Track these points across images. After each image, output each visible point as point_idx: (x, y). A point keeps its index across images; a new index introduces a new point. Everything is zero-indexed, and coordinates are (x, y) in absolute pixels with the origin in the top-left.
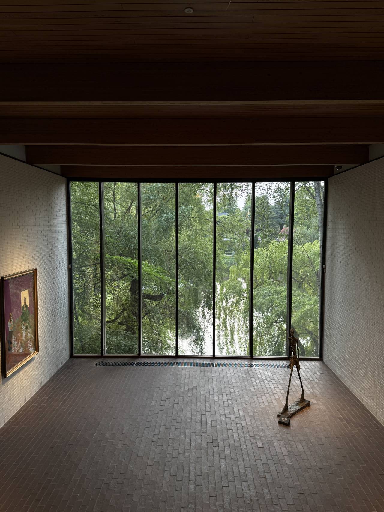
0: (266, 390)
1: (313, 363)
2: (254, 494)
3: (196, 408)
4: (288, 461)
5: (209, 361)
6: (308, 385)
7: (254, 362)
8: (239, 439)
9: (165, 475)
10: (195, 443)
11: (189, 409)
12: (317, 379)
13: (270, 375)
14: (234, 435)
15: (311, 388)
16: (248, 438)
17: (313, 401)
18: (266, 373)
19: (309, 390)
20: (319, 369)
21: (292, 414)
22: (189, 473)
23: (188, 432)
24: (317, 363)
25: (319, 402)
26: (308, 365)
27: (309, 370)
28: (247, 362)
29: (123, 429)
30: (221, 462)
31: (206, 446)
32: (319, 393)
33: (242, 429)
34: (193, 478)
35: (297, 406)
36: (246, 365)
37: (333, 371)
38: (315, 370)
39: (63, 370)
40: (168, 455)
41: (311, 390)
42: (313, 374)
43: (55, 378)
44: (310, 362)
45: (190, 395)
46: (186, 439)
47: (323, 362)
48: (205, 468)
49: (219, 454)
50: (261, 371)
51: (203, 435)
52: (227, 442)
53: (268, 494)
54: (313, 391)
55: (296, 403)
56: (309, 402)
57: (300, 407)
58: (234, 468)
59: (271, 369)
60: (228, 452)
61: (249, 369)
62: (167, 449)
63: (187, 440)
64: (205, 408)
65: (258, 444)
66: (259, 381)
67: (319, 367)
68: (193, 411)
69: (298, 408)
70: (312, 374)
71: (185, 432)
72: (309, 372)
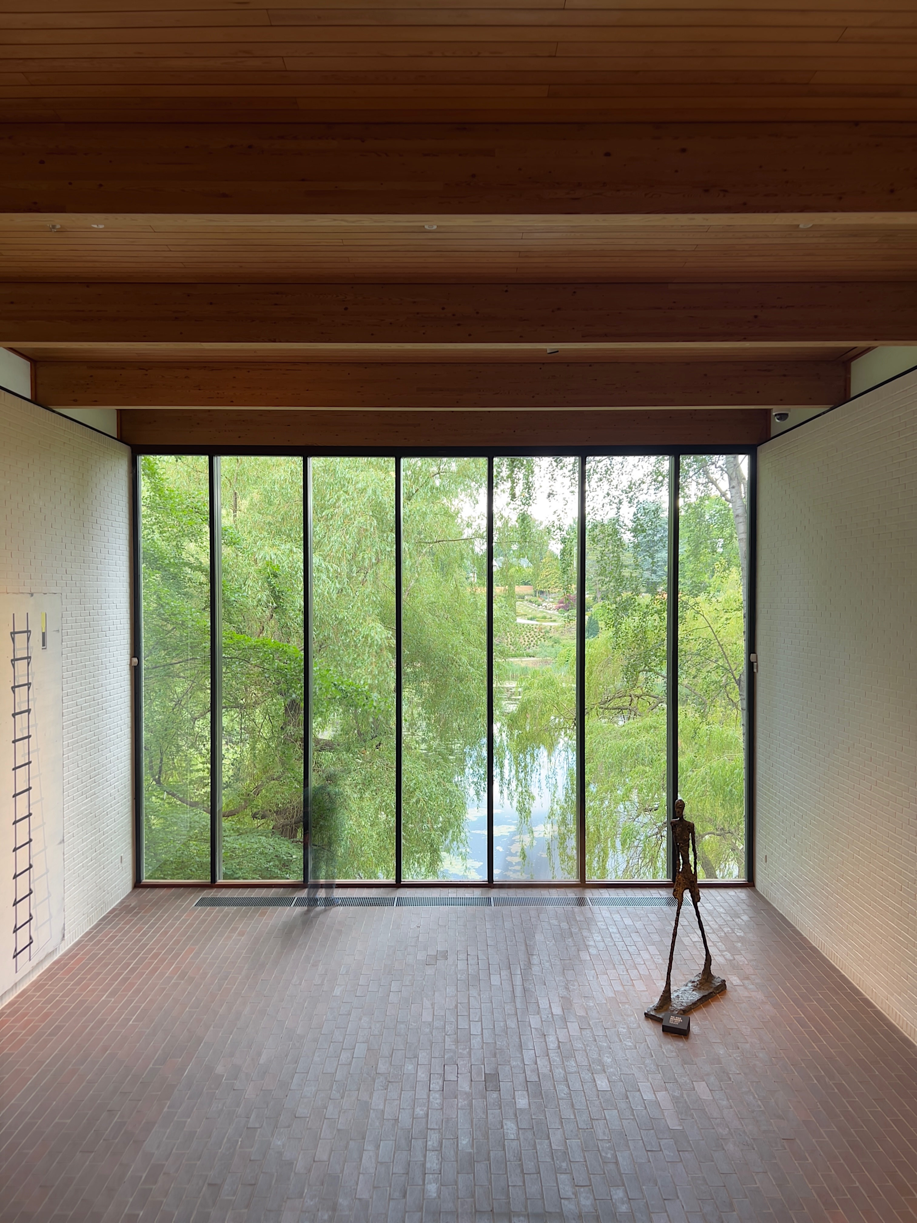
0: (616, 958)
1: (732, 892)
2: (588, 1203)
3: (444, 1002)
4: (673, 1124)
5: (477, 893)
6: (720, 944)
7: (589, 894)
8: (551, 1071)
9: (363, 1161)
10: (441, 1083)
11: (427, 1003)
12: (740, 929)
13: (628, 921)
14: (538, 1063)
15: (728, 950)
16: (574, 1069)
17: (733, 981)
18: (617, 917)
19: (723, 956)
20: (745, 907)
21: (681, 1010)
22: (425, 1156)
23: (423, 1057)
24: (742, 894)
25: (746, 982)
26: (719, 898)
27: (722, 910)
28: (571, 894)
29: (259, 1054)
30: (505, 1127)
31: (467, 1089)
32: (746, 962)
33: (559, 1047)
34: (436, 1166)
35: (694, 993)
36: (567, 902)
37: (781, 912)
38: (738, 908)
39: (116, 916)
40: (372, 1114)
41: (728, 956)
42: (731, 917)
43: (93, 937)
44: (723, 891)
45: (430, 971)
46: (419, 1074)
47: (756, 892)
48: (464, 1142)
49: (500, 1108)
50: (608, 914)
51: (460, 1063)
52: (521, 1077)
53: (623, 1203)
54: (732, 958)
55: (690, 984)
56: (724, 981)
57: (702, 995)
58: (537, 1141)
59: (630, 908)
60: (522, 1102)
61: (577, 909)
62: (371, 1098)
63: (422, 1075)
64: (467, 1001)
65: (598, 1082)
66: (600, 937)
67: (746, 902)
68: (436, 1008)
69: (696, 996)
70: (729, 918)
71: (416, 1057)
72: (722, 915)
